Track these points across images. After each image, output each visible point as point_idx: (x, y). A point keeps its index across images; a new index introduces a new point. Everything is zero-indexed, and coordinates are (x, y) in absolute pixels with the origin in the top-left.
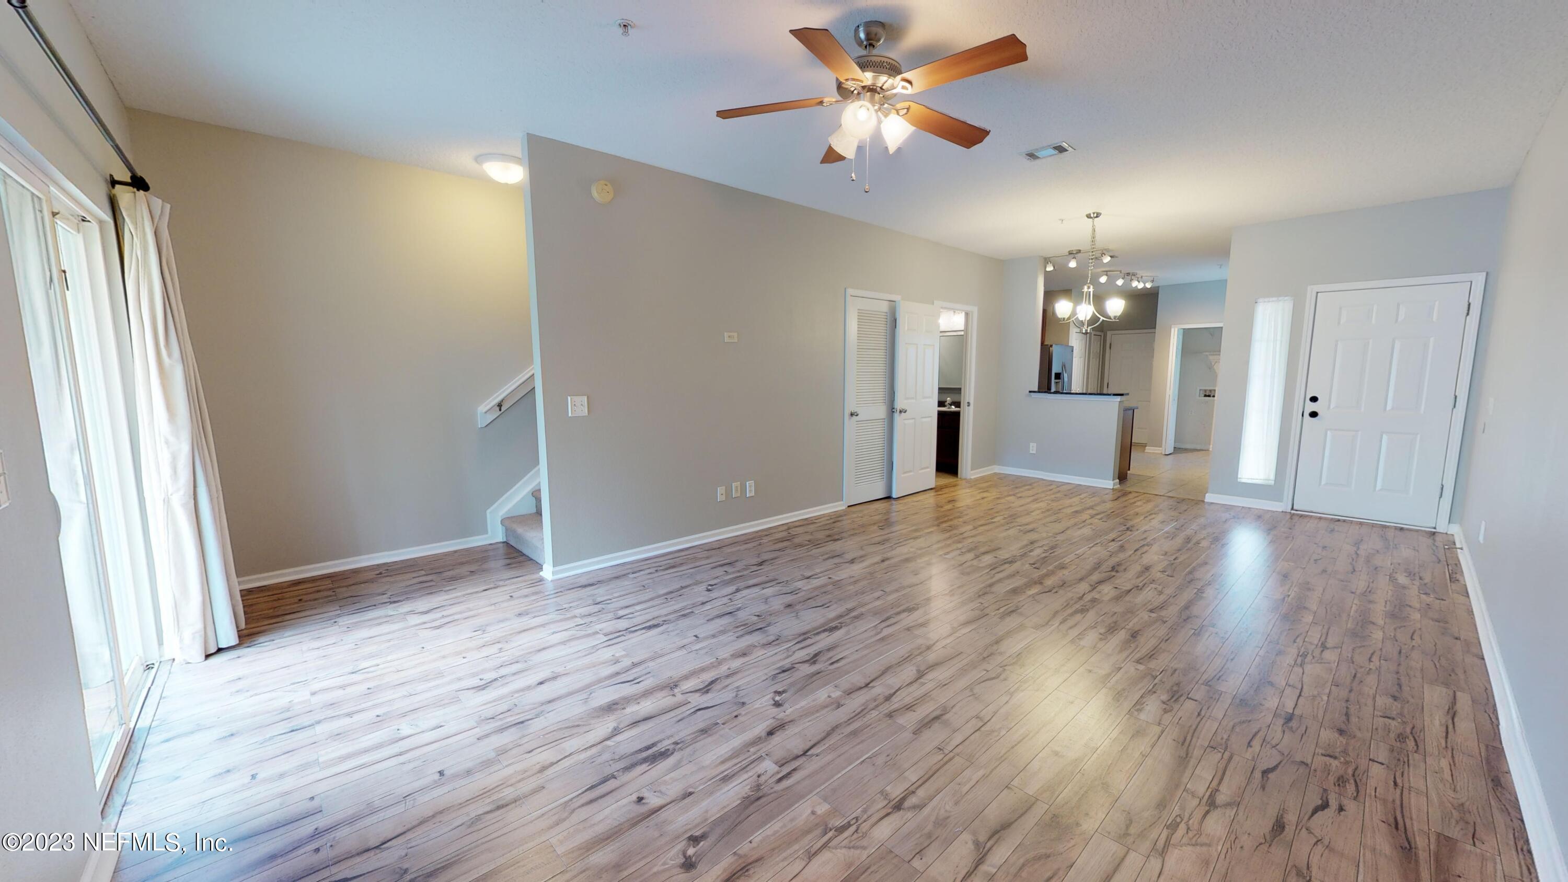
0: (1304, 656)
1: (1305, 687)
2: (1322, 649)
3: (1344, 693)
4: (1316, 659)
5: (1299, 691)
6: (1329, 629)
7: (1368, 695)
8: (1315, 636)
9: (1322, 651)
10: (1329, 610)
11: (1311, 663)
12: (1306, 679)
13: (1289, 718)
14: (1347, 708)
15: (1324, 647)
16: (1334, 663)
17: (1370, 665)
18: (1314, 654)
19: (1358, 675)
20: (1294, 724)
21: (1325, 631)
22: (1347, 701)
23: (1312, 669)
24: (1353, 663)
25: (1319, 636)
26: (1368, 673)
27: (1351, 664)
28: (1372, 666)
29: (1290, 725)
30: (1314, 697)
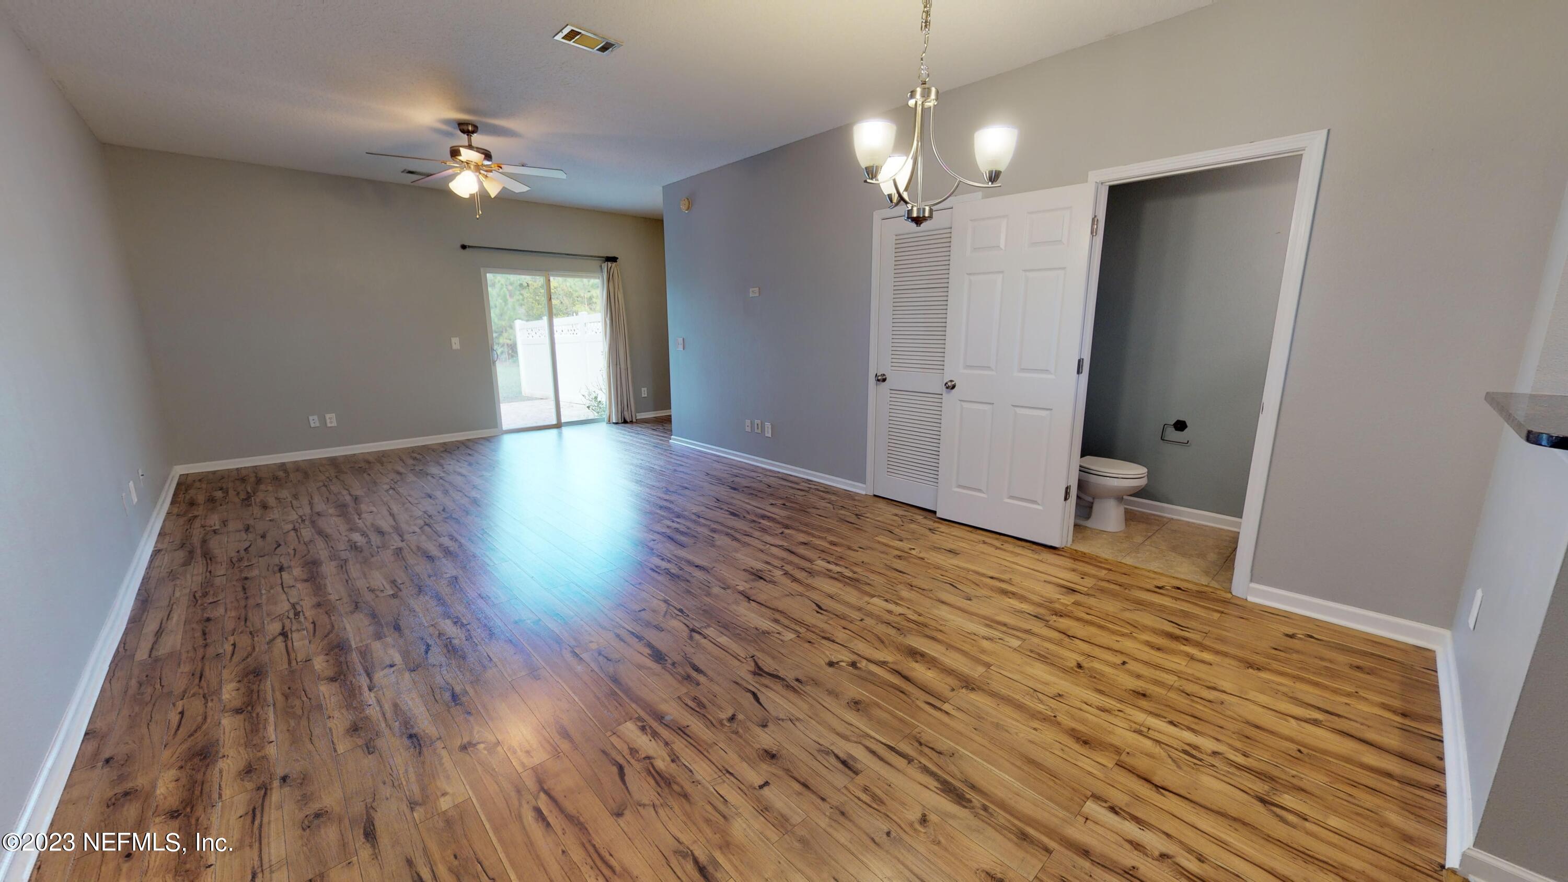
0: (297, 614)
1: (282, 591)
2: (285, 630)
3: (251, 602)
4: (285, 617)
5: (284, 586)
6: (290, 663)
7: (231, 610)
8: (300, 642)
9: (283, 628)
10: (305, 699)
11: (288, 611)
12: (284, 597)
13: (281, 569)
14: (245, 593)
15: (284, 634)
16: (268, 623)
17: (234, 640)
18: (289, 620)
19: (243, 623)
20: (276, 568)
21: (293, 656)
22: (247, 598)
23: (283, 607)
24: (251, 633)
25: (295, 644)
26: (234, 630)
27: (252, 630)
28: (231, 639)
29: (279, 567)
30: (272, 588)
